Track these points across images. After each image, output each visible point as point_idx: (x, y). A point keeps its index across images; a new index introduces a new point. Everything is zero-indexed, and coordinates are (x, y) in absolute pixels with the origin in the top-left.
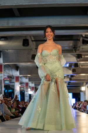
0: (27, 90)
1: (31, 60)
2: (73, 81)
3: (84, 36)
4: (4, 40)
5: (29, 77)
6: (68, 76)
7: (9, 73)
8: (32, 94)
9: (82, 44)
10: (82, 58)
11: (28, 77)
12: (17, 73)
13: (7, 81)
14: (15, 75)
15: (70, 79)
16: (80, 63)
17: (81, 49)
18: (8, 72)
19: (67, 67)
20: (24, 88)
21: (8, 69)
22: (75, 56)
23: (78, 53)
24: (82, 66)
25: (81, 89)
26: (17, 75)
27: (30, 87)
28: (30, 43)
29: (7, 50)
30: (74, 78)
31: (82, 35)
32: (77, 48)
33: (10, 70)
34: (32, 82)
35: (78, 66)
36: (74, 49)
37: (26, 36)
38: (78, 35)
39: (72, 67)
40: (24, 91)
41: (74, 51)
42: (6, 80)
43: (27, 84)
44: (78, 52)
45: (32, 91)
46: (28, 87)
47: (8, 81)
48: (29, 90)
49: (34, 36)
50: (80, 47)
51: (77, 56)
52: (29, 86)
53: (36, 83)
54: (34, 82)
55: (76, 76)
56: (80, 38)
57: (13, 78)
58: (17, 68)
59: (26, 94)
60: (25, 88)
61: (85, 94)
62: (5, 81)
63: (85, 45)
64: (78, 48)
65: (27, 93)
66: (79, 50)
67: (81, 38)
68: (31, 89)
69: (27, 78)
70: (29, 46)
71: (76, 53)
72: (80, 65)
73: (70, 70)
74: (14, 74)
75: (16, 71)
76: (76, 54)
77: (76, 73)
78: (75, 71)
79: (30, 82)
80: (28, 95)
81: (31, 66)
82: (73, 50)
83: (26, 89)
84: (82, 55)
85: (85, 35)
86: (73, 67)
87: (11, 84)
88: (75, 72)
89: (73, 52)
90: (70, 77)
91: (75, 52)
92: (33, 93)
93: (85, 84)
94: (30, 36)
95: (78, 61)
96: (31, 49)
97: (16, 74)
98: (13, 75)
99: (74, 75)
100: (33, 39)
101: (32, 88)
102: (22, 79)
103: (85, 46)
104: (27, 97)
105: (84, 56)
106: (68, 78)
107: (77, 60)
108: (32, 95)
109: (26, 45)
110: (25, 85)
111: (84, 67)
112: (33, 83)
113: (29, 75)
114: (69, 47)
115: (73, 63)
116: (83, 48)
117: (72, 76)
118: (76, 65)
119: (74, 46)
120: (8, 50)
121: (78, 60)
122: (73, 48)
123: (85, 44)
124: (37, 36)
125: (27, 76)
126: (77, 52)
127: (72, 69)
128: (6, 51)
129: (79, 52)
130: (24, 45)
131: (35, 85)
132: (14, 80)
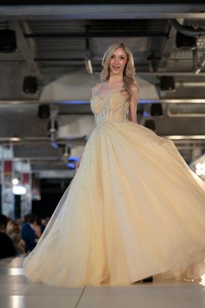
0: (8, 183)
1: (23, 92)
3: (181, 22)
5: (15, 144)
8: (24, 195)
9: (174, 46)
10: (173, 88)
11: (11, 145)
16: (167, 104)
17: (173, 61)
22: (152, 83)
23: (162, 72)
24: (173, 112)
27: (17, 172)
28: (21, 41)
31: (175, 21)
32: (160, 59)
34: (24, 159)
35: (161, 113)
36: (150, 62)
37: (6, 22)
38: (165, 21)
39: (145, 114)
41: (151, 69)
43: (8, 165)
44: (162, 70)
45: (24, 186)
46: (13, 174)
48: (15, 181)
49: (32, 22)
50: (168, 55)
51: (159, 81)
52: (13, 169)
53: (35, 161)
54: (28, 159)
56: (170, 28)
59: (6, 195)
63: (186, 50)
64: (163, 59)
65: (8, 190)
66: (165, 64)
67: (173, 27)
68: (19, 179)
69: (8, 147)
70: (17, 51)
71: (155, 74)
72: (166, 110)
76: (158, 77)
79: (17, 159)
80: (12, 199)
81: (20, 111)
82: (147, 65)
83: (5, 180)
84: (176, 80)
85: (186, 21)
86: (147, 115)
89: (148, 71)
91: (155, 71)
92: (27, 191)
94: (21, 23)
95: (161, 98)
96: (22, 62)
100: (28, 32)
101: (22, 177)
103: (183, 52)
104: (8, 203)
105: (181, 82)
107: (159, 94)
108: (22, 198)
109: (8, 47)
110: (2, 168)
111: (179, 115)
112: (25, 162)
113: (16, 137)
115: (147, 104)
116: (177, 58)
118: (156, 109)
119: (150, 53)
121: (163, 93)
122: (148, 59)
123: (184, 47)
124: (40, 21)
125: (8, 142)
126: (159, 70)
127: (143, 121)
129: (165, 69)
131: (33, 167)
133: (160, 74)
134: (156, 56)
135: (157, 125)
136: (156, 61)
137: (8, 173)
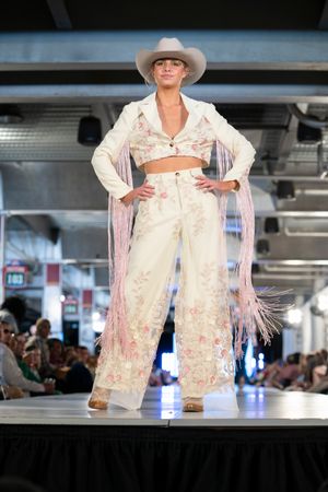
0: (87, 317)
4: (11, 123)
5: (97, 266)
7: (23, 252)
10: (293, 196)
11: (91, 267)
12: (51, 253)
13: (15, 277)
14: (45, 258)
16: (285, 218)
17: (293, 165)
18: (20, 246)
20: (76, 306)
21: (20, 237)
22: (266, 191)
23: (279, 176)
24: (293, 229)
25: (285, 319)
26: (53, 258)
27: (97, 306)
29: (19, 162)
30: (263, 276)
31: (295, 107)
32: (276, 159)
33: (29, 239)
34: (107, 288)
35: (276, 229)
36: (264, 163)
38: (284, 106)
39: (258, 231)
40: (77, 323)
41: (266, 172)
42: (12, 274)
43: (88, 295)
44: (279, 173)
46: (93, 306)
47: (21, 277)
48: (96, 316)
50: (287, 154)
51: (275, 188)
52: (94, 301)
55: (269, 269)
56: (290, 118)
57: (36, 270)
58: (53, 233)
59: (85, 332)
60: (80, 309)
61: (299, 336)
62: (10, 276)
64: (281, 160)
65: (87, 326)
66: (283, 167)
68: (101, 313)
69: (87, 271)
71: (270, 178)
72: (283, 228)
74: (41, 257)
75: (50, 243)
76: (274, 183)
77: (269, 254)
78: (268, 250)
79: (99, 288)
80: (90, 336)
82: (261, 169)
83: (84, 314)
84: (296, 186)
85: (311, 107)
87: (30, 294)
88: (264, 251)
89: (262, 174)
91: (271, 173)
93: (300, 299)
94: (106, 107)
97: (49, 255)
98: (37, 260)
99: (260, 262)
102: (69, 278)
104: (87, 341)
105: (303, 189)
107: (275, 204)
109: (90, 139)
110: (80, 299)
111: (298, 234)
113: (98, 257)
116: (298, 160)
118: (272, 224)
119: (265, 154)
120: (24, 164)
121: (281, 203)
122: (263, 159)
125: (88, 264)
126: (276, 173)
128: (16, 165)
129: (283, 172)
130: (82, 139)
133: (276, 179)
134: (272, 155)
135: (272, 246)
136: (272, 162)
137: (87, 305)
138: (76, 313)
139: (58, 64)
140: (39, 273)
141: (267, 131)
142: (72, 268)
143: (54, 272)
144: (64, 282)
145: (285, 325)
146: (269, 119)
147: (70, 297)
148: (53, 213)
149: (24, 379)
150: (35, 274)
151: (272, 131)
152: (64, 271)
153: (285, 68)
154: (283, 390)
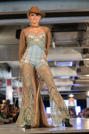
2: (77, 84)
6: (71, 77)
12: (8, 75)
14: (6, 77)
15: (74, 82)
16: (86, 61)
17: (88, 43)
19: (70, 67)
22: (79, 52)
24: (88, 65)
25: (87, 95)
26: (9, 77)
30: (79, 81)
32: (82, 41)
35: (83, 65)
36: (78, 43)
37: (19, 26)
38: (84, 24)
40: (18, 98)
41: (79, 46)
50: (86, 40)
51: (82, 51)
55: (81, 78)
56: (87, 27)
57: (3, 81)
58: (9, 68)
60: (19, 94)
64: (84, 41)
66: (85, 44)
69: (21, 81)
71: (80, 48)
72: (85, 64)
73: (74, 70)
74: (5, 77)
75: (8, 72)
76: (82, 49)
77: (81, 73)
78: (80, 72)
82: (77, 45)
86: (78, 66)
87: (2, 89)
88: (79, 72)
89: (78, 47)
90: (73, 79)
91: (81, 46)
95: (83, 58)
97: (7, 76)
98: (3, 78)
99: (78, 76)
102: (14, 83)
106: (71, 80)
107: (82, 56)
114: (73, 40)
115: (77, 61)
117: (76, 78)
118: (82, 63)
121: (84, 56)
122: (78, 41)
126: (82, 46)
127: (76, 69)
129: (85, 46)
130: (17, 37)
132: (5, 85)
133: (83, 48)
134: (81, 40)
135: (82, 70)
136: (81, 42)
138: (17, 95)
139: (8, 12)
140: (4, 82)
141: (79, 32)
142: (15, 80)
143: (9, 82)
144: (13, 85)
145: (87, 97)
146: (80, 28)
147: (15, 90)
148: (9, 62)
149: (2, 118)
150: (3, 83)
151: (80, 32)
152: (13, 81)
153: (84, 11)
154: (87, 118)
